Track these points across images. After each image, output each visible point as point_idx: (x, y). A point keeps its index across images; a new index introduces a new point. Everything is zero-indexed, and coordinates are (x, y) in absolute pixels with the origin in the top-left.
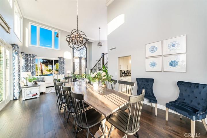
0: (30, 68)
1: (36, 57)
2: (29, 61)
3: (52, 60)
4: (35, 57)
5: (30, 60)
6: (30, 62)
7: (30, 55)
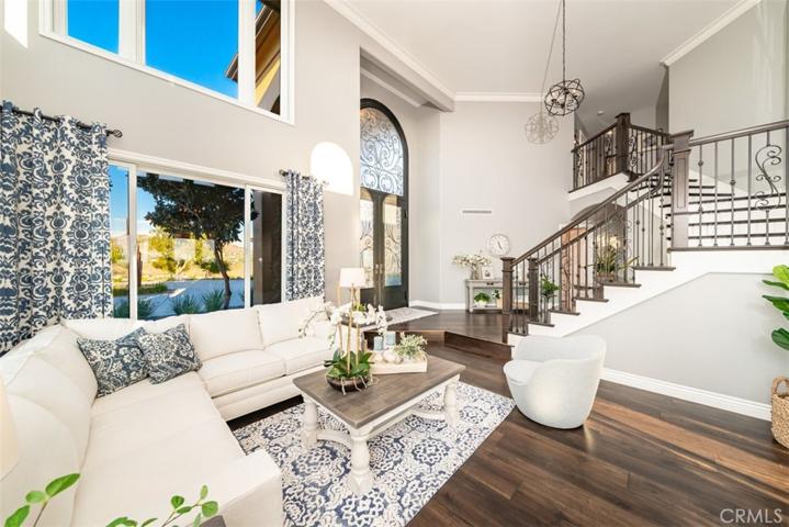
0: (58, 247)
1: (112, 151)
2: (43, 173)
3: (242, 192)
4: (102, 144)
5: (59, 167)
6: (59, 191)
7: (58, 121)
